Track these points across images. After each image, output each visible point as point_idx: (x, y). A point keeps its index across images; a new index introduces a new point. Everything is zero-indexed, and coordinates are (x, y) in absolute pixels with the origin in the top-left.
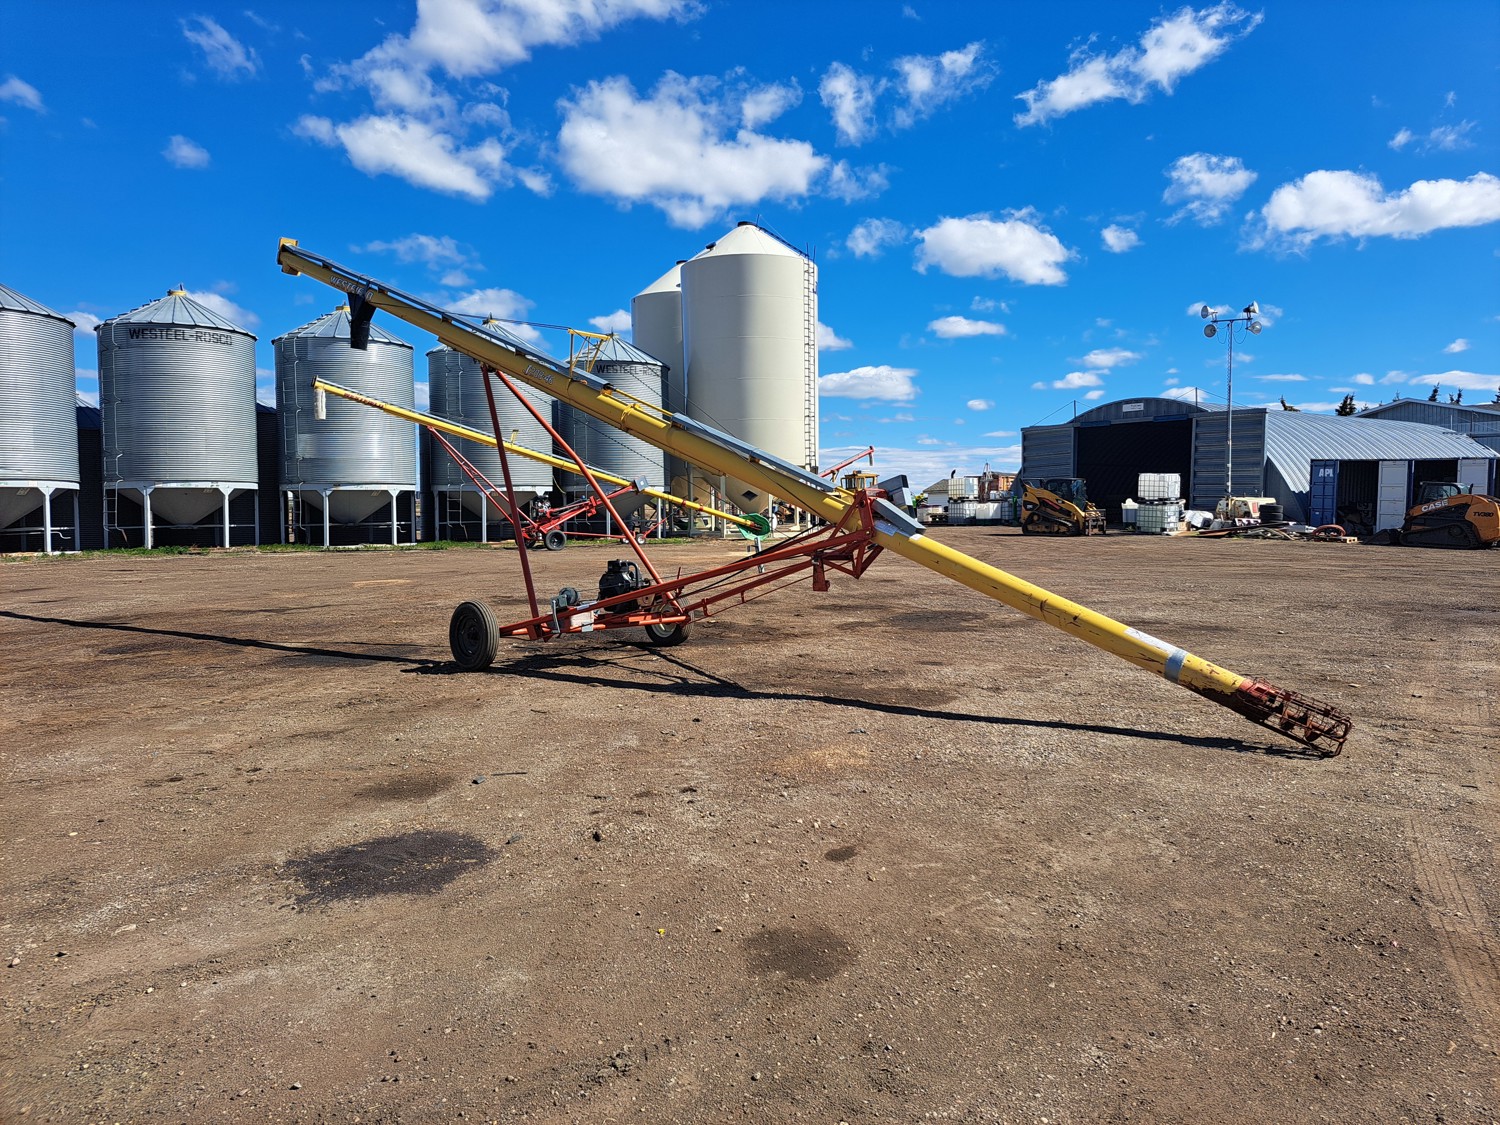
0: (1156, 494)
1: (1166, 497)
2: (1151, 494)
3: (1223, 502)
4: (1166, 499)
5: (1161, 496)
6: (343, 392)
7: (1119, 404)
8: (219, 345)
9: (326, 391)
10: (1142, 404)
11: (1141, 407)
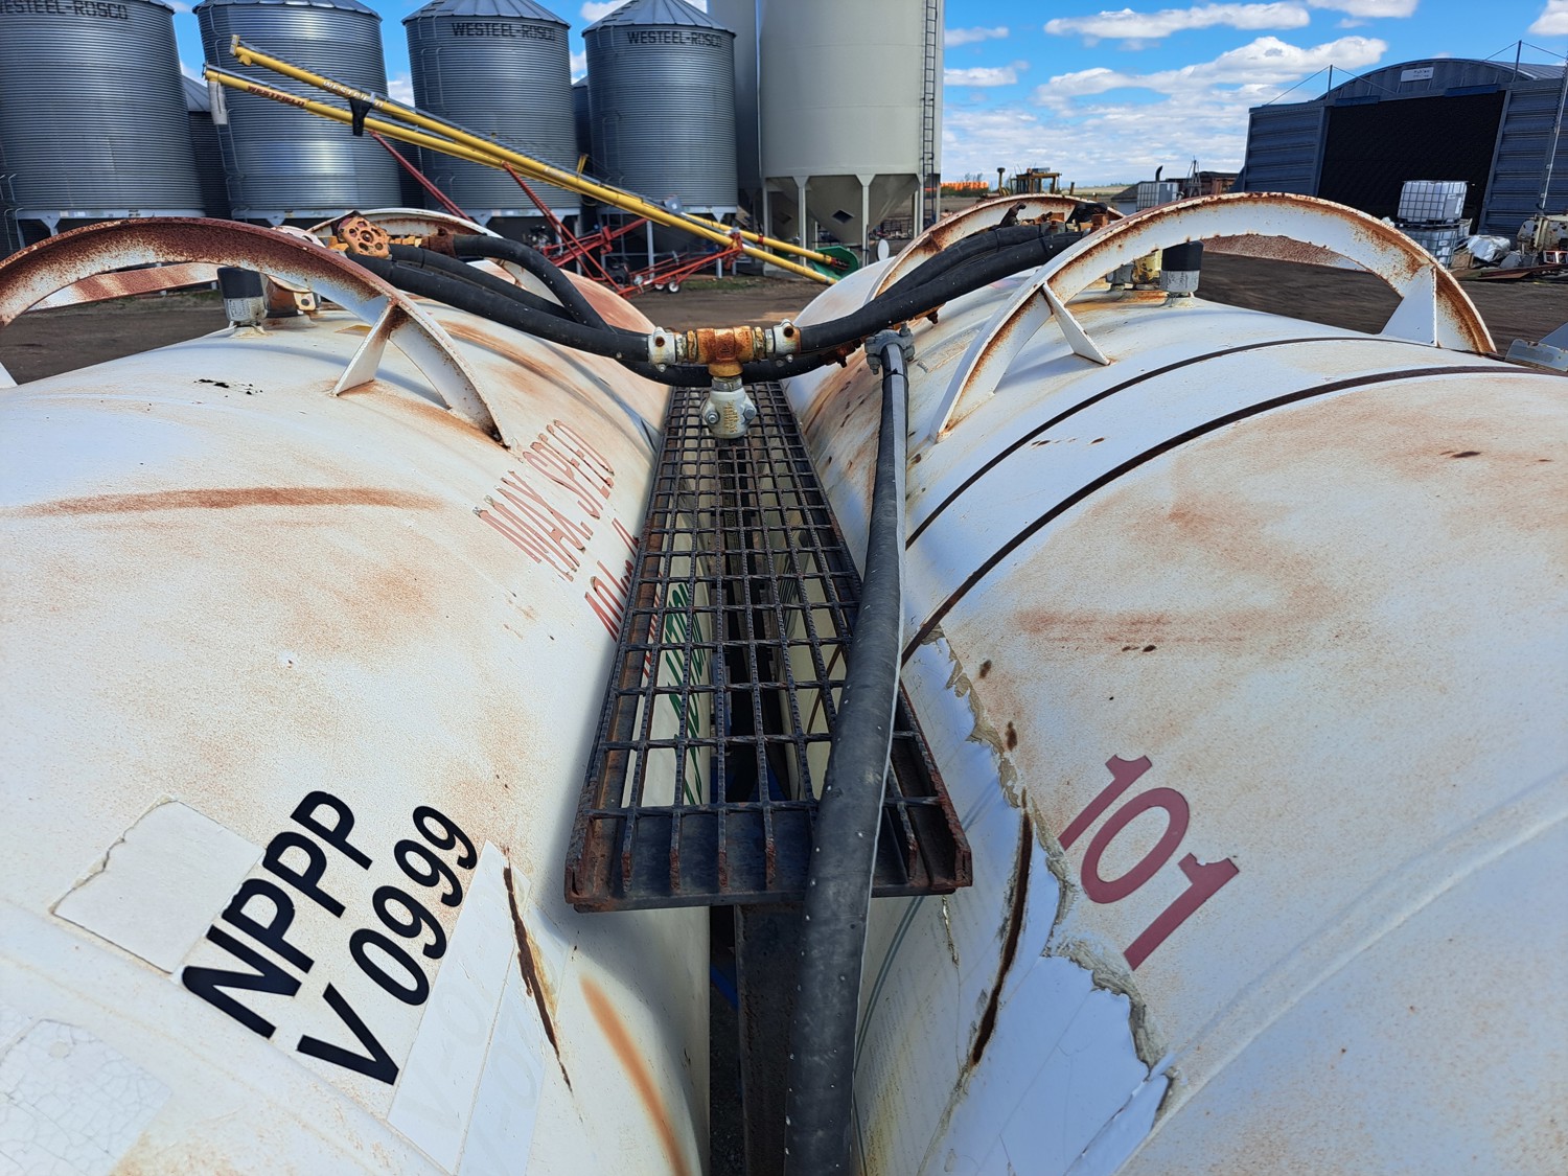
0: (1426, 214)
1: (1440, 217)
2: (1418, 213)
3: (1530, 224)
4: (1439, 222)
5: (1433, 216)
6: (246, 84)
7: (1397, 69)
8: (108, 20)
9: (222, 84)
10: (1432, 69)
11: (1429, 72)
